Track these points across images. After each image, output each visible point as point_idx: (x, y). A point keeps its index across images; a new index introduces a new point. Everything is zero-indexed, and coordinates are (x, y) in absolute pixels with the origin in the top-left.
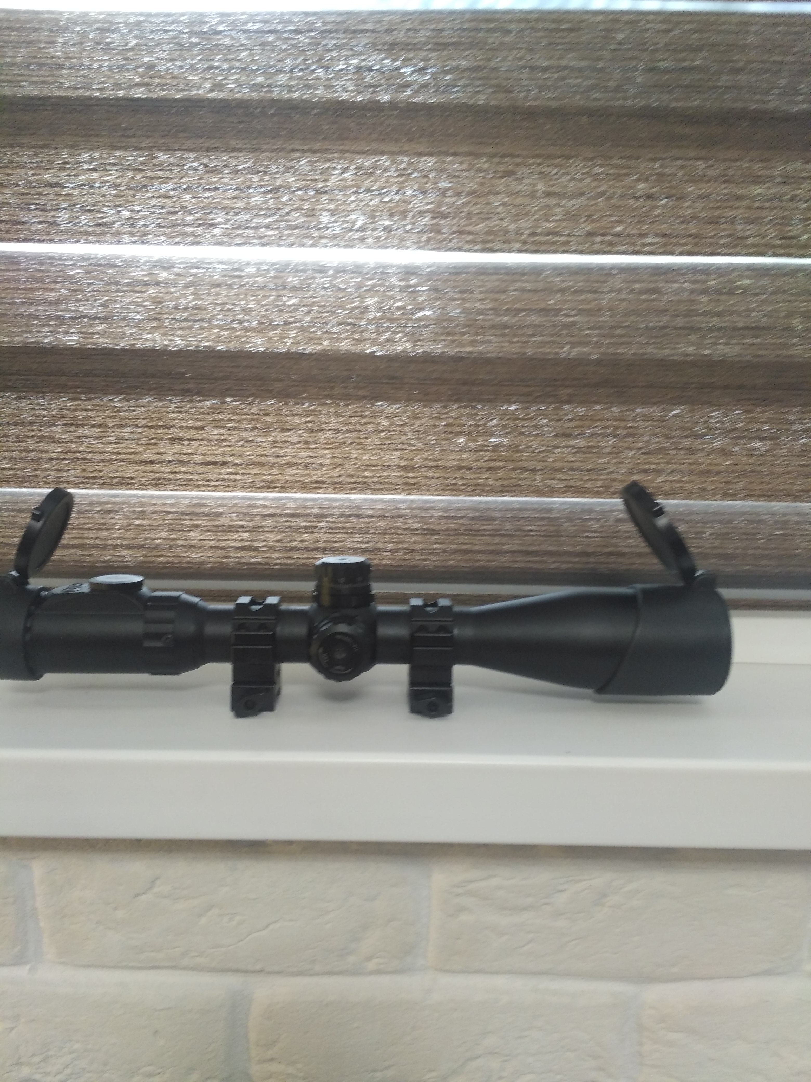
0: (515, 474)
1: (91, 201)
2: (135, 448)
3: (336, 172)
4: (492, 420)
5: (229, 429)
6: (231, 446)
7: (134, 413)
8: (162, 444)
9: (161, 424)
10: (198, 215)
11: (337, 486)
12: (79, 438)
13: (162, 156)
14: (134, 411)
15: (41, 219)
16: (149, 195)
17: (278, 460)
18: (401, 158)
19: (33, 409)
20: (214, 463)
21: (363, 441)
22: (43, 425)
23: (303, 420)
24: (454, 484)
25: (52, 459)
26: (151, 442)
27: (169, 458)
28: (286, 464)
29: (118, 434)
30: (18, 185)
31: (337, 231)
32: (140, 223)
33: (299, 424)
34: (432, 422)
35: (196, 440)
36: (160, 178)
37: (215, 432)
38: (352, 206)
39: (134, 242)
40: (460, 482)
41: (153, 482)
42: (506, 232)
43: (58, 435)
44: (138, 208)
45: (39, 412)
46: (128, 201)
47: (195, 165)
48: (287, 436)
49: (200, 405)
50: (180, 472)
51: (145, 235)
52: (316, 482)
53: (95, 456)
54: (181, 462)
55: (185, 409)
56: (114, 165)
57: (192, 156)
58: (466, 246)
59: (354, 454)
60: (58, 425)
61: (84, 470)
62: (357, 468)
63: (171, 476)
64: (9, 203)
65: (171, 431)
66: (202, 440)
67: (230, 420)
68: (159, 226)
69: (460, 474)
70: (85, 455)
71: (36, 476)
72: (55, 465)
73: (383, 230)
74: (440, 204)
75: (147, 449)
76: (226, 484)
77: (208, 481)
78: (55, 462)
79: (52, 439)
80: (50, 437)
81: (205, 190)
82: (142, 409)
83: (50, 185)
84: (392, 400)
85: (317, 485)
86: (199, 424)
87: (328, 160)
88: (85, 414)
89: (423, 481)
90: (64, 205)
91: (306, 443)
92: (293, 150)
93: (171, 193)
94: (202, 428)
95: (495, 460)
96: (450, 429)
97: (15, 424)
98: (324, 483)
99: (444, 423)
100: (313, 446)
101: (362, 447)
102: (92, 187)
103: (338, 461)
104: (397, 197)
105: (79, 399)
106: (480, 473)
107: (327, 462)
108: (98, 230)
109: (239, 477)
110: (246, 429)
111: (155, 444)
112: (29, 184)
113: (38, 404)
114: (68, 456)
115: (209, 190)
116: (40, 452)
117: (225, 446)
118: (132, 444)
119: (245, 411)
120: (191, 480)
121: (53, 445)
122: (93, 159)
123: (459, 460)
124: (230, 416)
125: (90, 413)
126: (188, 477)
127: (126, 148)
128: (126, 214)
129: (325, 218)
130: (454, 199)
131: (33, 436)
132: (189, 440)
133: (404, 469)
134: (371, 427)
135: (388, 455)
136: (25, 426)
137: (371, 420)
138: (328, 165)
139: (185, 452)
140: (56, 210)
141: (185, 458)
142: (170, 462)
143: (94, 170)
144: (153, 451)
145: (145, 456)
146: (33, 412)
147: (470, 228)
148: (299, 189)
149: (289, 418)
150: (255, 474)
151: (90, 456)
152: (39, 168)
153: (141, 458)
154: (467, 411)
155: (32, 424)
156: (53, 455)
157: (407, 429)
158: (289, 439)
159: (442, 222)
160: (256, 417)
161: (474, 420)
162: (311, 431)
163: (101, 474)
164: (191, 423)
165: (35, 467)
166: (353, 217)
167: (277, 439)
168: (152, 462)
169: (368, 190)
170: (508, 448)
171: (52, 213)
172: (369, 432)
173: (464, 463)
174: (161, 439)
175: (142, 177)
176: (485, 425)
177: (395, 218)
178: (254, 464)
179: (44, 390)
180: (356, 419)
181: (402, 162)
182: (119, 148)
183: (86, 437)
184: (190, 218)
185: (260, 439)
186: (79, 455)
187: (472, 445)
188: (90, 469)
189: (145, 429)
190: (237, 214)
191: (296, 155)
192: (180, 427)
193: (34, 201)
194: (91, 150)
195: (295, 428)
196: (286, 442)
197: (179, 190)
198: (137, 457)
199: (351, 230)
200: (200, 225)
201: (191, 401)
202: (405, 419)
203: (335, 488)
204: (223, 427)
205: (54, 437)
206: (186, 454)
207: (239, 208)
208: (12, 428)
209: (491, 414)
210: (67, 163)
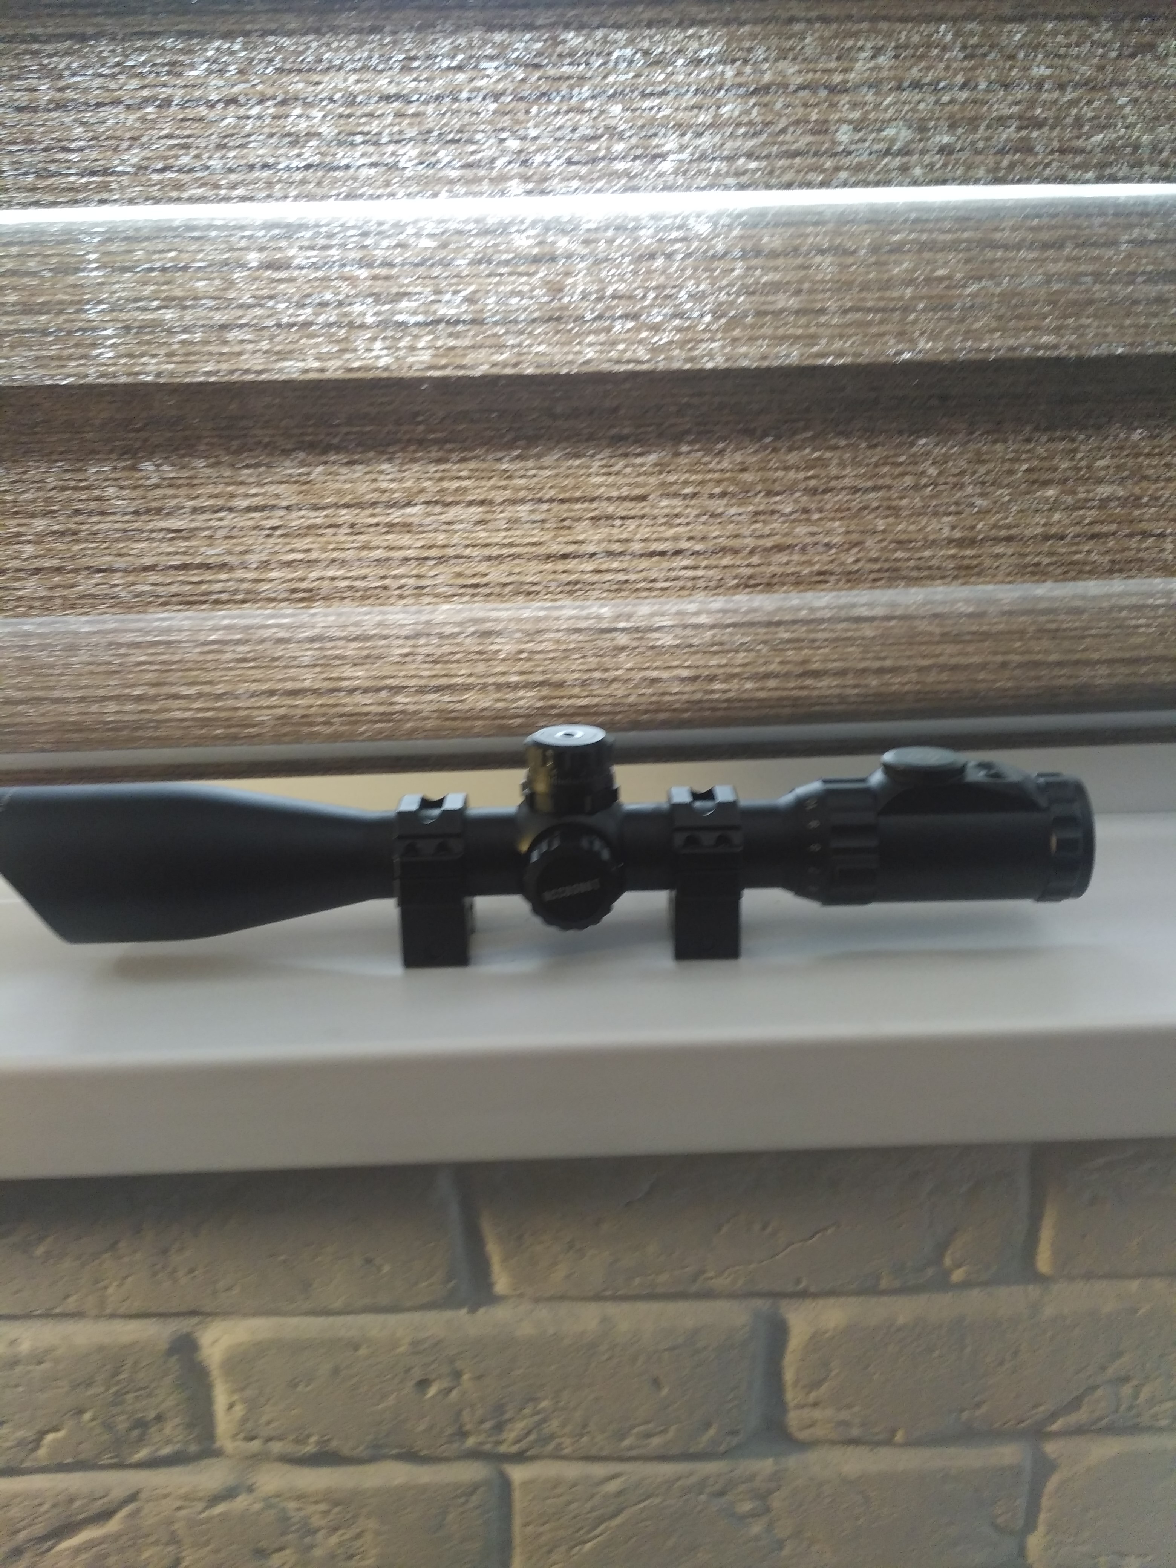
0: (1134, 543)
1: (456, 123)
2: (537, 535)
3: (863, 55)
4: (1102, 458)
5: (685, 497)
6: (688, 524)
7: (535, 480)
8: (580, 527)
9: (578, 494)
10: (634, 141)
11: (852, 579)
12: (449, 523)
13: (572, 39)
14: (534, 476)
15: (374, 159)
16: (552, 108)
17: (761, 542)
18: (970, 26)
19: (375, 480)
20: (663, 554)
21: (894, 503)
22: (392, 505)
23: (801, 475)
24: (1037, 564)
25: (406, 560)
26: (563, 525)
27: (591, 549)
28: (773, 548)
29: (510, 515)
30: (332, 100)
31: (865, 157)
32: (538, 159)
33: (796, 482)
34: (1006, 466)
35: (633, 518)
36: (569, 78)
37: (664, 503)
38: (888, 115)
39: (529, 193)
40: (1046, 561)
41: (568, 588)
42: (1136, 147)
43: (416, 520)
44: (533, 133)
45: (384, 485)
46: (518, 122)
47: (628, 52)
48: (775, 503)
49: (639, 460)
50: (608, 571)
51: (546, 179)
52: (820, 573)
53: (475, 552)
54: (610, 554)
55: (615, 469)
56: (491, 58)
57: (621, 36)
58: (1071, 175)
59: (881, 524)
60: (415, 505)
61: (459, 575)
62: (886, 547)
63: (596, 578)
64: (319, 134)
65: (595, 505)
66: (642, 517)
67: (686, 483)
68: (570, 162)
69: (1047, 546)
70: (459, 551)
71: (385, 588)
72: (411, 569)
73: (938, 153)
74: (1032, 104)
75: (555, 537)
76: (680, 583)
77: (653, 581)
78: (413, 564)
79: (407, 527)
80: (404, 525)
81: (644, 95)
82: (548, 473)
83: (387, 98)
84: (945, 433)
85: (821, 579)
86: (637, 492)
87: (849, 35)
88: (456, 484)
89: (988, 562)
90: (411, 133)
91: (806, 511)
92: (791, 20)
93: (588, 105)
94: (643, 498)
95: (1102, 522)
96: (1034, 476)
97: (347, 506)
98: (831, 574)
99: (1026, 466)
100: (816, 516)
101: (894, 511)
102: (456, 100)
103: (855, 537)
104: (964, 95)
105: (447, 461)
106: (1077, 544)
107: (836, 540)
108: (469, 173)
109: (700, 573)
110: (712, 496)
111: (569, 528)
112: (351, 100)
113: (381, 472)
114: (433, 553)
115: (652, 94)
116: (390, 548)
117: (679, 525)
118: (533, 529)
119: (711, 466)
120: (626, 581)
121: (408, 536)
122: (456, 50)
123: (1044, 525)
124: (687, 475)
125: (465, 483)
126: (621, 577)
127: (512, 28)
128: (513, 144)
129: (844, 135)
130: (1056, 94)
131: (377, 525)
132: (622, 518)
133: (960, 543)
134: (908, 480)
135: (934, 525)
136: (363, 509)
137: (909, 469)
138: (850, 43)
139: (616, 538)
140: (398, 142)
141: (616, 547)
142: (593, 555)
143: (460, 68)
144: (565, 539)
145: (554, 548)
146: (374, 486)
147: (1080, 143)
148: (801, 87)
149: (780, 474)
150: (725, 567)
151: (468, 551)
152: (365, 68)
153: (549, 551)
154: (1062, 446)
155: (374, 504)
156: (410, 553)
157: (967, 479)
158: (780, 507)
159: (1035, 134)
160: (727, 475)
161: (1072, 459)
162: (814, 492)
163: (485, 580)
164: (625, 492)
165: (383, 572)
166: (890, 132)
167: (761, 508)
168: (565, 556)
169: (916, 85)
170: (1123, 502)
171: (391, 148)
172: (905, 489)
173: (1054, 530)
174: (579, 519)
175: (539, 79)
176: (1089, 467)
177: (960, 131)
178: (724, 550)
179: (391, 449)
180: (886, 469)
181: (972, 34)
182: (501, 28)
183: (461, 522)
184: (619, 147)
185: (733, 511)
186: (450, 552)
187: (1070, 500)
188: (469, 572)
189: (554, 504)
190: (700, 135)
191: (798, 27)
192: (609, 499)
193: (359, 129)
194: (452, 33)
195: (791, 489)
196: (773, 512)
197: (604, 97)
198: (542, 550)
199: (887, 152)
200: (636, 158)
201: (626, 455)
202: (963, 464)
203: (848, 581)
204: (676, 495)
205: (410, 525)
206: (618, 541)
207: (703, 124)
208: (344, 511)
209: (1100, 449)
210: (414, 58)
